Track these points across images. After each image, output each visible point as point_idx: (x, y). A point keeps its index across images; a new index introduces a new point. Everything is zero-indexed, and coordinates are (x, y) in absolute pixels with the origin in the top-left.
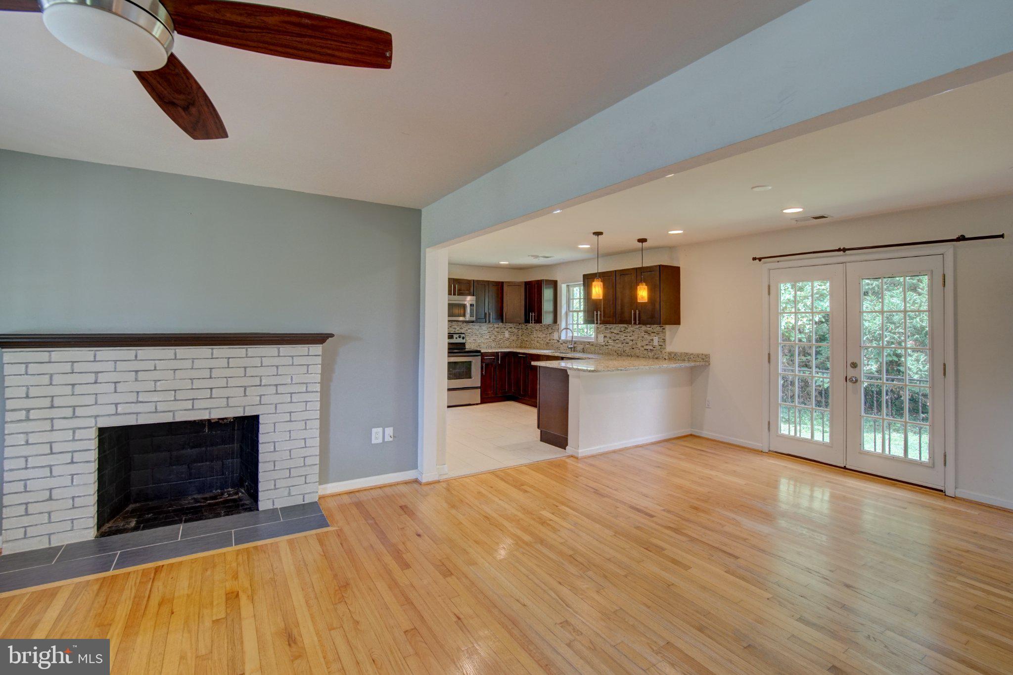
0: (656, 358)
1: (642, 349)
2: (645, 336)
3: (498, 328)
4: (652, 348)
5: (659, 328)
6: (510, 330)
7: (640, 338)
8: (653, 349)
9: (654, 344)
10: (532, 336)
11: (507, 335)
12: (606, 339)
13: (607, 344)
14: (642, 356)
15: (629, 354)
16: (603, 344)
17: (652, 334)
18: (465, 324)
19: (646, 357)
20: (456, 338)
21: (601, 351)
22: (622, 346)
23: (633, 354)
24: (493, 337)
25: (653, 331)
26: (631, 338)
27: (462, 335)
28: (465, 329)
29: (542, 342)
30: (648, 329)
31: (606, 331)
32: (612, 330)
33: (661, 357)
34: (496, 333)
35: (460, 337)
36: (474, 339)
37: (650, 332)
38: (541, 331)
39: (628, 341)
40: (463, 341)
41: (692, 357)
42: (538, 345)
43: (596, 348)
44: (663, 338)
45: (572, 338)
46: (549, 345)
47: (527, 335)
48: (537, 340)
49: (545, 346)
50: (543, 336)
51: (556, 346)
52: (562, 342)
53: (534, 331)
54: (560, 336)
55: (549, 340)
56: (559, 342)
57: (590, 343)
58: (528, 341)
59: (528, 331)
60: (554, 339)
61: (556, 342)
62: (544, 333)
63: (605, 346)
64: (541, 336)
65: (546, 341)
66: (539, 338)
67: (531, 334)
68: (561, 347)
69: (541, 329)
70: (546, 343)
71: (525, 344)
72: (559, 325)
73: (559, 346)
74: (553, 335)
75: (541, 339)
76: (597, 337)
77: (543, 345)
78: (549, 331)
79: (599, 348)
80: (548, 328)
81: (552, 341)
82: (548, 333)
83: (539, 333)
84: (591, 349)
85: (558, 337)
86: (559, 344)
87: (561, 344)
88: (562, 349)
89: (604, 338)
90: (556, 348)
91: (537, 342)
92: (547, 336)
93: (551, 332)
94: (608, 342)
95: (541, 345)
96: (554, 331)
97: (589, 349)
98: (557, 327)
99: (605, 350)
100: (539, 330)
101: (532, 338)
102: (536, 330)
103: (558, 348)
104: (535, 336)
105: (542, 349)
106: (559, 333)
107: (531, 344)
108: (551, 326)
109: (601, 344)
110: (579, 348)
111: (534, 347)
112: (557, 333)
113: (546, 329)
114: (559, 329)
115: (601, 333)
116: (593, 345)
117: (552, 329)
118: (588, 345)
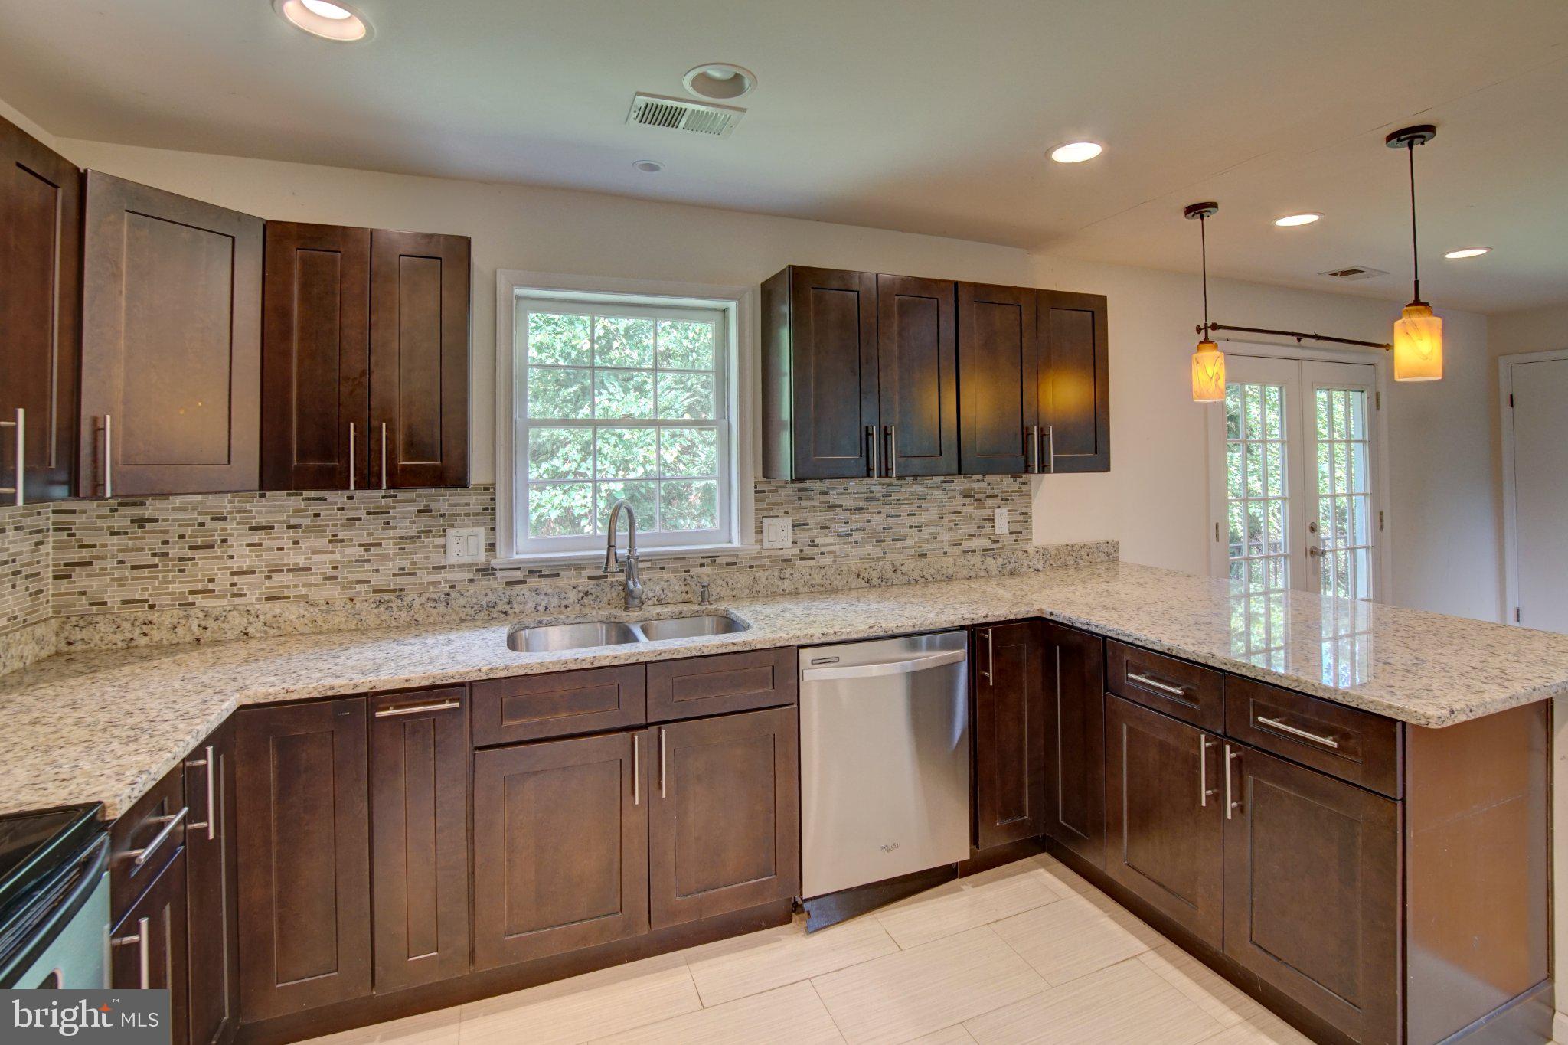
0: (1012, 574)
1: (958, 550)
2: (964, 510)
4: (988, 544)
5: (1011, 480)
7: (947, 518)
8: (995, 546)
9: (997, 531)
10: (203, 568)
12: (804, 537)
13: (808, 551)
14: (965, 573)
15: (916, 575)
16: (790, 551)
17: (990, 502)
19: (977, 577)
21: (786, 584)
22: (877, 552)
23: (929, 572)
25: (989, 492)
26: (914, 520)
30: (976, 486)
31: (805, 504)
32: (833, 498)
33: (1025, 568)
37: (982, 496)
38: (320, 529)
39: (905, 531)
41: (1083, 553)
42: (291, 612)
43: (761, 575)
44: (1024, 510)
45: (632, 547)
46: (409, 599)
47: (133, 567)
48: (267, 588)
49: (364, 613)
50: (337, 556)
51: (474, 600)
52: (518, 573)
53: (233, 535)
54: (493, 544)
55: (395, 575)
56: (488, 575)
57: (713, 558)
58: (152, 606)
59: (155, 541)
60: (444, 567)
61: (471, 575)
62: (342, 541)
63: (801, 559)
64: (316, 558)
65: (368, 582)
66: (289, 570)
67: (189, 553)
68: (521, 598)
69: (306, 521)
70: (366, 592)
71: (127, 625)
72: (486, 489)
73: (503, 595)
74: (439, 541)
75: (312, 575)
76: (759, 531)
77: (349, 605)
78: (395, 528)
79: (777, 574)
80: (388, 513)
81: (424, 577)
82: (390, 538)
83: (287, 543)
84: (730, 582)
85: (482, 548)
86: (493, 584)
87: (507, 583)
88: (531, 605)
89: (793, 530)
90: (476, 607)
91: (268, 599)
92: (377, 555)
93: (419, 532)
94: (813, 544)
95: (325, 607)
96: (441, 526)
97: (719, 582)
98: (473, 500)
99: (809, 577)
100: (289, 527)
101: (212, 580)
102: (251, 529)
103: (491, 606)
104: (249, 567)
105: (340, 631)
106: (493, 529)
107: (201, 615)
108: (414, 501)
109: (781, 552)
110: (658, 588)
111: (251, 630)
112: (474, 529)
113: (369, 513)
114: (493, 509)
115: (780, 511)
116: (735, 564)
117: (430, 516)
118: (702, 565)
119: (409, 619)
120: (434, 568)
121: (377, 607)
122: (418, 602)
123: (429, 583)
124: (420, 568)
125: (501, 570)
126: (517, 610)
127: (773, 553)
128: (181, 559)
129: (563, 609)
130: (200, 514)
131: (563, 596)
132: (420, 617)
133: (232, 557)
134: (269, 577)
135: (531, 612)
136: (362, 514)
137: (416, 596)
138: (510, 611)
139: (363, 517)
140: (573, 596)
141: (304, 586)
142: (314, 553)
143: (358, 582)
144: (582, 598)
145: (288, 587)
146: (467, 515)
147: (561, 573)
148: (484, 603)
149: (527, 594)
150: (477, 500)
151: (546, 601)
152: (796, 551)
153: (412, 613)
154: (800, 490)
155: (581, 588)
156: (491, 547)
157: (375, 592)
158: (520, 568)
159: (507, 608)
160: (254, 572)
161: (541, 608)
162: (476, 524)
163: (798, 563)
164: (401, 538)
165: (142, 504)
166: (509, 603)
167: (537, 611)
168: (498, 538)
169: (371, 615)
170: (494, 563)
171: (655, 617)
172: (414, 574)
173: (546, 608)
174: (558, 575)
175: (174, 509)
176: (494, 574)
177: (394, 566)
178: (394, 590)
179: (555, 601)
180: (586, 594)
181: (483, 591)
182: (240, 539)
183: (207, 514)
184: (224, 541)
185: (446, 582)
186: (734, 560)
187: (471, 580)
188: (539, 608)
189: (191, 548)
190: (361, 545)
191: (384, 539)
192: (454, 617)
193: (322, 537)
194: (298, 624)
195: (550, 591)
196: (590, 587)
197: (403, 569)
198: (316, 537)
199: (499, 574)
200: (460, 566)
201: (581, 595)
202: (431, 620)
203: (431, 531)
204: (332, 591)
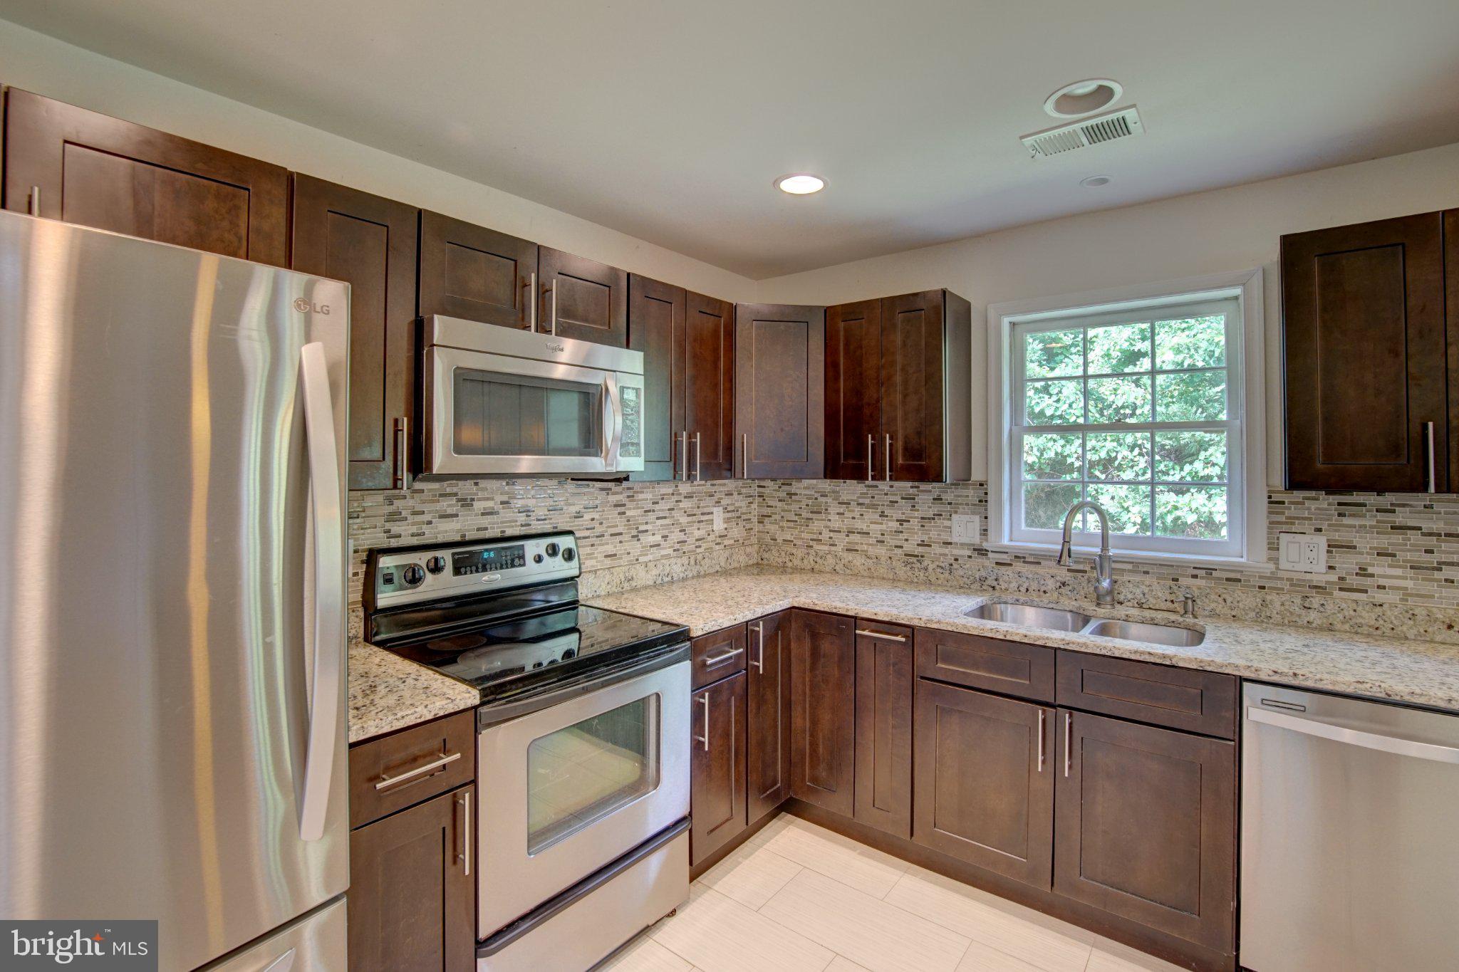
3: (689, 496)
6: (725, 501)
10: (817, 525)
11: (719, 525)
12: (1347, 563)
13: (1354, 581)
16: (1320, 574)
18: (571, 486)
20: (539, 559)
21: (1313, 616)
24: (676, 536)
27: (564, 542)
28: (573, 509)
29: (872, 551)
31: (1346, 521)
32: (1403, 517)
34: (684, 520)
35: (553, 551)
36: (610, 549)
38: (874, 506)
40: (569, 569)
42: (858, 560)
43: (1275, 599)
45: (1105, 547)
46: (925, 563)
47: (788, 521)
48: (847, 543)
49: (897, 569)
50: (884, 527)
51: (970, 573)
52: (1005, 556)
53: (830, 506)
54: (986, 530)
55: (918, 545)
56: (983, 554)
57: (1209, 571)
58: (795, 545)
59: (795, 507)
60: (950, 543)
61: (969, 553)
62: (887, 516)
63: (1341, 589)
64: (873, 526)
65: (901, 547)
66: (858, 533)
67: (811, 516)
68: (1006, 578)
69: (867, 501)
70: (901, 555)
71: (783, 553)
72: (981, 485)
73: (992, 573)
74: (947, 523)
75: (870, 537)
76: (1274, 547)
77: (889, 562)
78: (918, 510)
79: (1298, 601)
80: (914, 499)
81: (937, 549)
82: (915, 518)
83: (857, 515)
84: (1229, 600)
85: (978, 533)
86: (987, 563)
87: (997, 563)
88: (1014, 585)
89: (1328, 552)
90: (972, 578)
91: (847, 550)
92: (907, 529)
93: (934, 515)
94: (1363, 572)
95: (875, 560)
96: (949, 511)
97: (1213, 597)
98: (972, 494)
99: (1352, 613)
100: (858, 504)
101: (820, 534)
102: (839, 503)
103: (983, 580)
104: (838, 528)
105: (884, 578)
106: (986, 518)
107: (814, 554)
108: (930, 491)
109: (1308, 577)
110: (1138, 591)
111: (837, 568)
112: (971, 516)
113: (903, 498)
114: (986, 501)
115: (1308, 527)
116: (1239, 580)
117: (942, 504)
118: (1195, 576)
119: (925, 578)
120: (944, 543)
121: (906, 566)
122: (931, 567)
123: (941, 555)
124: (934, 542)
125: (992, 552)
126: (1003, 588)
127: (1295, 576)
128: (807, 519)
129: (1042, 593)
130: (816, 492)
131: (1042, 582)
132: (933, 580)
133: (830, 520)
134: (848, 536)
135: (1015, 591)
136: (898, 498)
137: (930, 563)
138: (997, 587)
139: (899, 500)
140: (1051, 584)
141: (866, 544)
142: (871, 523)
143: (896, 547)
144: (1060, 587)
145: (857, 543)
146: (967, 504)
147: (1043, 562)
148: (977, 576)
149: (1011, 575)
150: (974, 493)
151: (1028, 584)
152: (1333, 577)
153: (927, 574)
154: (1339, 504)
155: (1058, 578)
156: (985, 532)
157: (906, 555)
158: (1007, 553)
159: (995, 583)
160: (840, 532)
161: (1023, 589)
162: (973, 513)
163: (1337, 593)
164: (922, 518)
165: (791, 484)
166: (996, 580)
167: (1020, 591)
168: (989, 523)
169: (902, 571)
170: (985, 545)
171: (1124, 617)
172: (930, 546)
173: (1027, 590)
174: (1039, 563)
175: (805, 488)
176: (986, 555)
177: (917, 538)
178: (917, 556)
179: (1034, 586)
180: (1064, 584)
181: (976, 567)
182: (834, 509)
183: (819, 492)
184: (826, 510)
185: (952, 555)
186: (1238, 576)
187: (970, 557)
188: (1021, 589)
189: (811, 512)
190: (897, 521)
191: (911, 518)
192: (955, 583)
193: (876, 512)
194: (861, 568)
195: (1030, 576)
196: (1067, 578)
197: (923, 541)
198: (872, 512)
199: (990, 555)
200: (962, 544)
201: (1058, 584)
202: (940, 582)
203: (941, 515)
204: (881, 551)
